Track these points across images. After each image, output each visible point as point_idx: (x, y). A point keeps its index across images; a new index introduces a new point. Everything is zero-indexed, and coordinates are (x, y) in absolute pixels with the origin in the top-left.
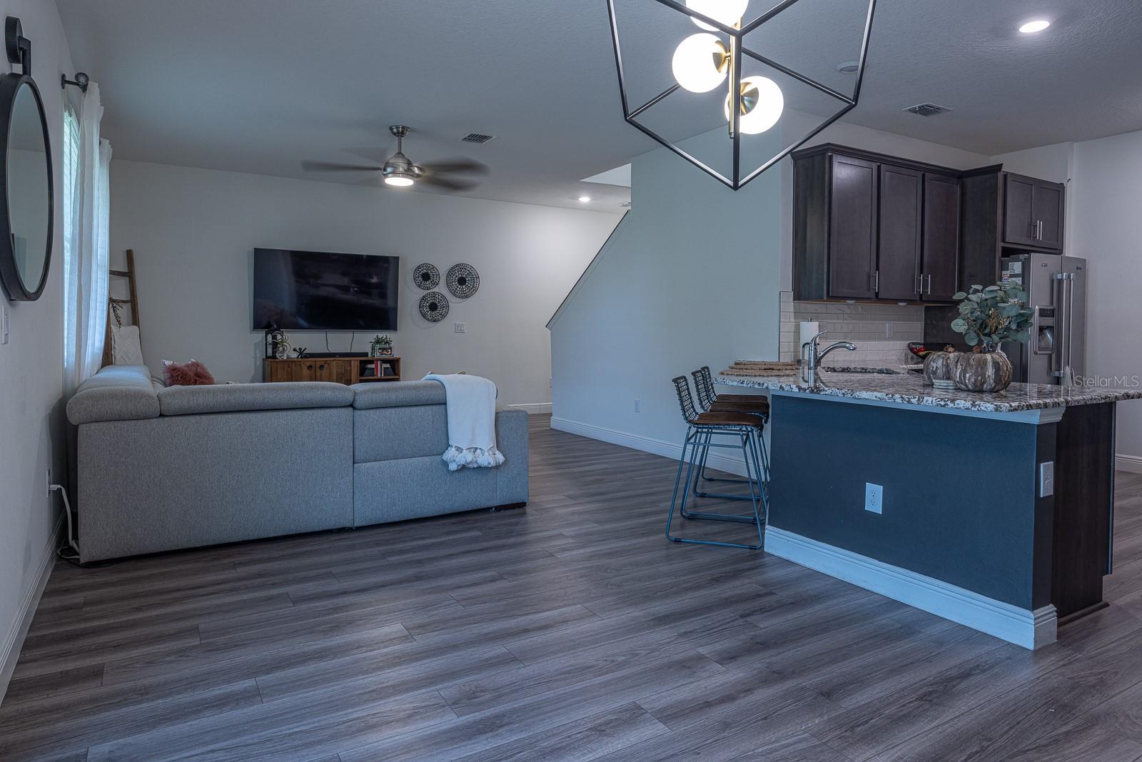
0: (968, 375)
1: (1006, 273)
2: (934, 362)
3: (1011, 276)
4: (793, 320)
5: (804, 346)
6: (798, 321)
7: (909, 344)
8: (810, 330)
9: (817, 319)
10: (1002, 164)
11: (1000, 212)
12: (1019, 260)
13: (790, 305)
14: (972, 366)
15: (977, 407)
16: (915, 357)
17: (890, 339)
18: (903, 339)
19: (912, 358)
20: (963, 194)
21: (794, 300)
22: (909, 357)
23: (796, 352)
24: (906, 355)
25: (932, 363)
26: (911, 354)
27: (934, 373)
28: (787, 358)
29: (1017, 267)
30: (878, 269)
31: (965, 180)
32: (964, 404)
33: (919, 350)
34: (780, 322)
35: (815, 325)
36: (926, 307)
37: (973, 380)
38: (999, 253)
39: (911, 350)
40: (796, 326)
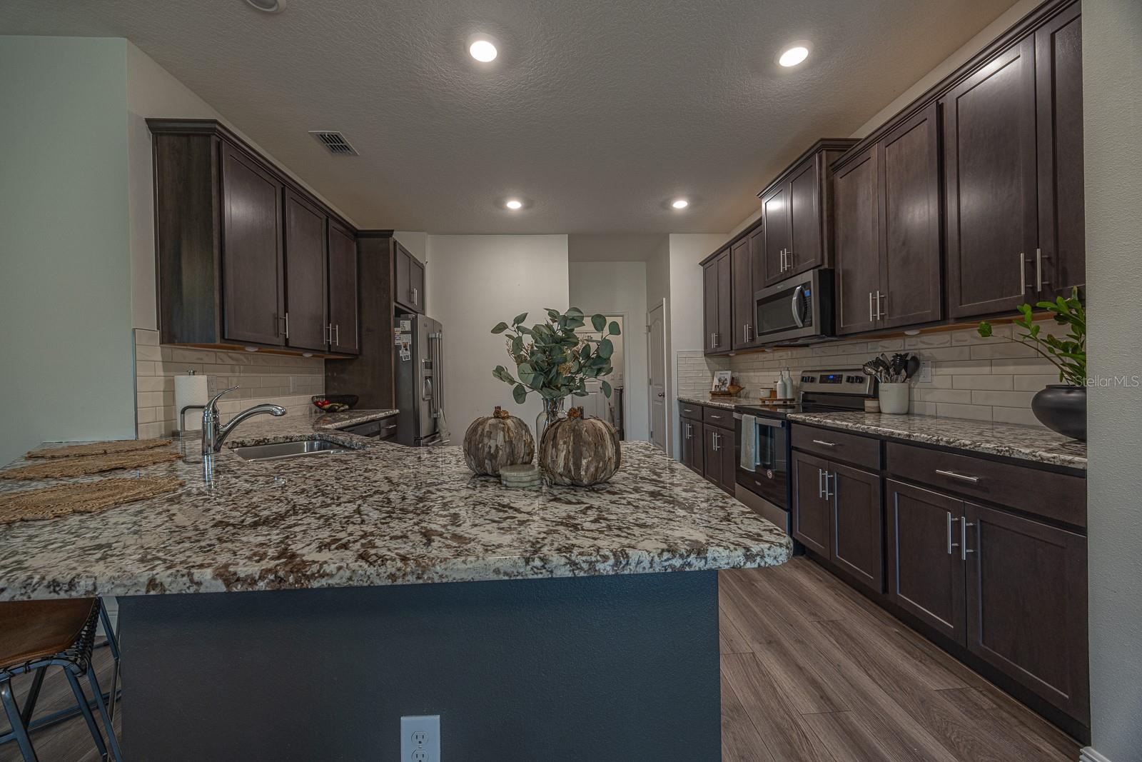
0: (584, 462)
1: (398, 330)
2: (490, 438)
3: (403, 333)
4: (162, 374)
5: (183, 412)
6: (172, 374)
7: (313, 398)
8: (194, 388)
9: (203, 372)
10: (393, 231)
11: (392, 273)
12: (408, 319)
13: (154, 352)
14: (589, 444)
15: (758, 559)
16: (318, 410)
17: (295, 393)
18: (306, 393)
19: (316, 412)
20: (359, 253)
21: (162, 342)
22: (313, 411)
23: (169, 420)
24: (310, 409)
25: (486, 440)
26: (315, 408)
27: (493, 457)
28: (151, 432)
29: (407, 325)
30: (286, 311)
31: (359, 239)
32: (729, 557)
33: (323, 404)
34: (135, 376)
35: (201, 380)
36: (326, 360)
37: (592, 469)
38: (393, 313)
39: (316, 404)
40: (166, 382)
